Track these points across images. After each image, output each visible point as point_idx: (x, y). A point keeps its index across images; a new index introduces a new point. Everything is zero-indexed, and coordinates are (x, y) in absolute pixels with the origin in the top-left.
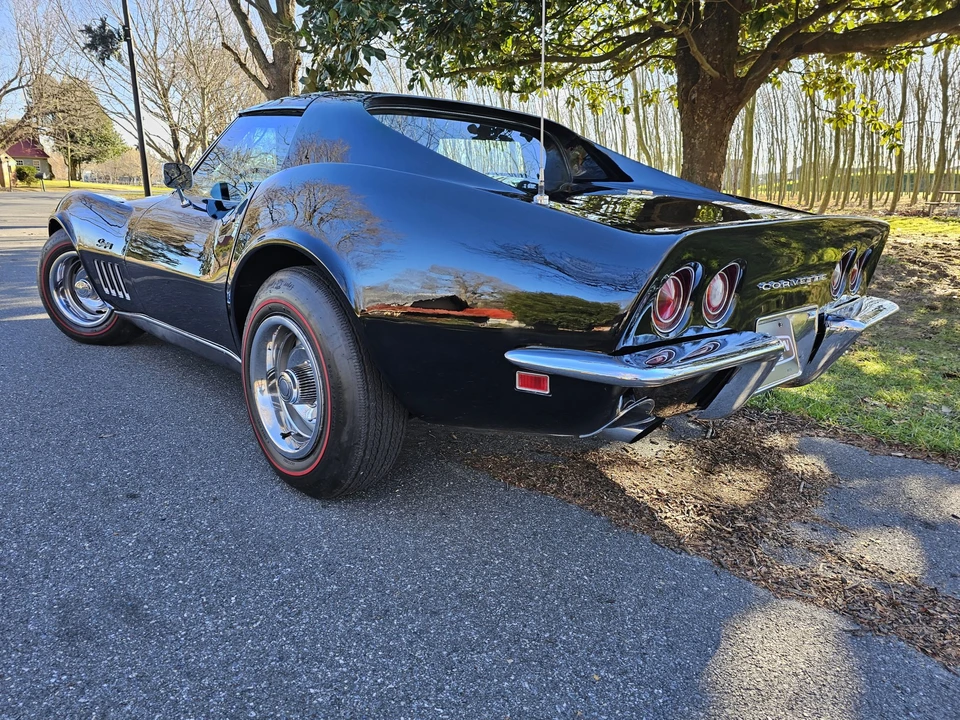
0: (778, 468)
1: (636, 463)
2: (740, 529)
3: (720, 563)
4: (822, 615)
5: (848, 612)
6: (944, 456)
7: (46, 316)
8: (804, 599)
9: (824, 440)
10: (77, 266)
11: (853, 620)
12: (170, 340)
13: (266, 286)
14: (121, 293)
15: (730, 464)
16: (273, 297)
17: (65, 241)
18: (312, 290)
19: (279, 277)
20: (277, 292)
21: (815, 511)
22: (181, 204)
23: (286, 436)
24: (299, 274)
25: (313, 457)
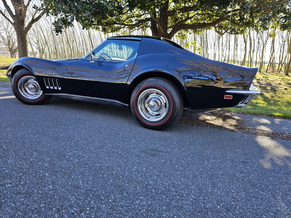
0: (234, 119)
1: (209, 120)
2: (240, 128)
3: (243, 132)
5: (268, 136)
10: (26, 81)
11: (270, 137)
12: (81, 100)
13: (146, 82)
14: (56, 88)
15: (225, 118)
16: (150, 84)
17: (25, 73)
18: (164, 82)
19: (150, 80)
20: (152, 83)
21: (247, 124)
22: (91, 62)
23: (149, 117)
24: (158, 79)
25: (163, 120)
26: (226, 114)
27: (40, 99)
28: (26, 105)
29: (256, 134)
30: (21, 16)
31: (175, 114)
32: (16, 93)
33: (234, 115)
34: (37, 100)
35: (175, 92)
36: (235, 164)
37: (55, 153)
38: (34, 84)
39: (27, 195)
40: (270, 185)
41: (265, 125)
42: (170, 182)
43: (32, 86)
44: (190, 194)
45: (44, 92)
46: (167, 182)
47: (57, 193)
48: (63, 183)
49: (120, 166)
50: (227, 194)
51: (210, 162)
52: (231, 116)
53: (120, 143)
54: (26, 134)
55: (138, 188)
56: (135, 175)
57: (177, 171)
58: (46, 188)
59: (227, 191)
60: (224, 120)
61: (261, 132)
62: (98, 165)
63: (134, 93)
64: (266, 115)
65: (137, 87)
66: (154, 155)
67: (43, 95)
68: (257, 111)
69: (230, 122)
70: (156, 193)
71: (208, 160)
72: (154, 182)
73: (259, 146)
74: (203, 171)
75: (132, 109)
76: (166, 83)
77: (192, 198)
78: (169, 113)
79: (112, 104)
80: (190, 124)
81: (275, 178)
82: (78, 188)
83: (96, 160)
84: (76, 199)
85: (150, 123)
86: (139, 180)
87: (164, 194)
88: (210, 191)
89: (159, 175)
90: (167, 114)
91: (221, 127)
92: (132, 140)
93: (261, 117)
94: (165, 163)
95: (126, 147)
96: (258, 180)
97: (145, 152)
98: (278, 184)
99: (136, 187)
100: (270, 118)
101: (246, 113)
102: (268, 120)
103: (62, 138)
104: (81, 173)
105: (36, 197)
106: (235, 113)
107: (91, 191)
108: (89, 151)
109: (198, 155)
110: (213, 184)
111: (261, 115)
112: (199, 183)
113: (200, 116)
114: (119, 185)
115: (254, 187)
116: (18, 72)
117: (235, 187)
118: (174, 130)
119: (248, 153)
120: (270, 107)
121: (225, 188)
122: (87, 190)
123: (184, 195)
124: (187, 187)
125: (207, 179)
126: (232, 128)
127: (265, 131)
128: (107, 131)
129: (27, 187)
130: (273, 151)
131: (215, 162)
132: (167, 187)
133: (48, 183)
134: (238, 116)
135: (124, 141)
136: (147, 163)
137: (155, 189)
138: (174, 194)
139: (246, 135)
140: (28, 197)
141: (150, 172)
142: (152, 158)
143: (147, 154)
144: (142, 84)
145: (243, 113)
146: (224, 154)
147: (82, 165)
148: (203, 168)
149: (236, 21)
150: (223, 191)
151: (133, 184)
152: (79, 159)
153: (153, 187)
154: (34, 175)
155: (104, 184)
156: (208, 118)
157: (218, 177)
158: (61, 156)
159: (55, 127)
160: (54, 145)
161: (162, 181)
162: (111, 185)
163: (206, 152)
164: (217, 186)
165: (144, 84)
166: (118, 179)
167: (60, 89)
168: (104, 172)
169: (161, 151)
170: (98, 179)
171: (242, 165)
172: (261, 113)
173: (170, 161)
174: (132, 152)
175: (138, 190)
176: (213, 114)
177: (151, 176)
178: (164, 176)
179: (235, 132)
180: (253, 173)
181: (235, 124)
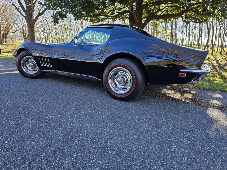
0: (191, 93)
1: (169, 93)
2: (194, 101)
3: (197, 105)
4: (216, 109)
5: (218, 109)
6: (211, 90)
7: (18, 72)
8: (212, 108)
9: (192, 89)
10: (27, 60)
11: (220, 109)
12: (66, 75)
13: (115, 62)
14: (48, 66)
15: (183, 92)
16: (118, 63)
17: (26, 54)
18: (129, 62)
19: (118, 60)
20: (119, 63)
21: (201, 98)
22: (74, 45)
23: (117, 90)
24: (125, 59)
25: (128, 93)
26: (185, 89)
27: (37, 74)
28: (27, 79)
29: (208, 107)
30: (30, 10)
31: (138, 88)
32: (20, 69)
33: (191, 90)
34: (35, 74)
35: (138, 70)
36: (184, 132)
37: (39, 117)
38: (33, 62)
39: (10, 149)
40: (212, 152)
41: (217, 99)
42: (124, 145)
43: (32, 64)
44: (140, 156)
45: (40, 69)
46: (122, 145)
47: (32, 149)
48: (39, 141)
49: (87, 130)
50: (172, 158)
51: (162, 129)
52: (189, 91)
53: (91, 111)
54: (21, 101)
55: (97, 149)
56: (97, 137)
57: (133, 136)
58: (25, 145)
59: (173, 155)
60: (182, 94)
61: (213, 105)
62: (70, 128)
63: (106, 70)
64: (220, 91)
65: (108, 65)
66: (116, 121)
67: (39, 71)
68: (212, 87)
69: (187, 96)
70: (111, 154)
71: (161, 127)
72: (111, 145)
73: (209, 117)
74: (154, 137)
75: (104, 83)
76: (131, 63)
77: (141, 160)
78: (133, 87)
79: (90, 79)
80: (152, 97)
81: (218, 145)
82: (49, 146)
83: (69, 123)
84: (46, 155)
85: (118, 95)
86: (99, 142)
87: (117, 155)
88: (157, 154)
89: (117, 139)
90: (131, 88)
91: (178, 100)
92: (101, 108)
93: (215, 93)
94: (124, 128)
95: (95, 114)
96: (202, 147)
97: (110, 119)
98: (219, 152)
99: (95, 148)
100: (223, 94)
101: (202, 89)
102: (221, 94)
103: (47, 105)
104: (55, 134)
105: (16, 151)
106: (193, 88)
107: (59, 149)
108: (65, 116)
109: (154, 123)
110: (162, 149)
111: (216, 91)
112: (149, 147)
113: (162, 90)
114: (82, 145)
115: (197, 153)
116: (21, 53)
117: (180, 152)
118: (137, 101)
119: (197, 123)
120: (225, 84)
121: (171, 153)
122: (56, 148)
123: (135, 157)
124: (138, 150)
125: (157, 144)
126: (187, 101)
127: (216, 104)
128: (83, 100)
129: (11, 143)
130: (220, 122)
131: (167, 129)
132: (122, 149)
133: (28, 141)
134: (194, 91)
135: (94, 109)
136: (109, 127)
137: (111, 150)
138: (126, 156)
139: (199, 107)
140: (10, 151)
141: (110, 136)
142: (114, 124)
143: (111, 120)
144: (112, 63)
145: (200, 88)
146: (176, 123)
147: (57, 127)
148: (156, 134)
149: (199, 12)
150: (169, 155)
151: (93, 145)
152: (56, 123)
153: (110, 149)
154: (18, 133)
155: (71, 144)
156: (169, 92)
157: (167, 143)
158: (43, 119)
159: (44, 96)
160: (40, 110)
161: (118, 144)
162: (76, 145)
163: (161, 121)
164: (165, 150)
165: (113, 63)
166: (83, 140)
167: (51, 66)
168: (73, 134)
169: (123, 119)
170: (66, 140)
171: (190, 133)
172: (215, 89)
173: (129, 127)
174: (99, 118)
175: (97, 151)
176: (173, 89)
177: (110, 139)
178: (121, 139)
179: (190, 104)
180: (199, 141)
181: (191, 97)
